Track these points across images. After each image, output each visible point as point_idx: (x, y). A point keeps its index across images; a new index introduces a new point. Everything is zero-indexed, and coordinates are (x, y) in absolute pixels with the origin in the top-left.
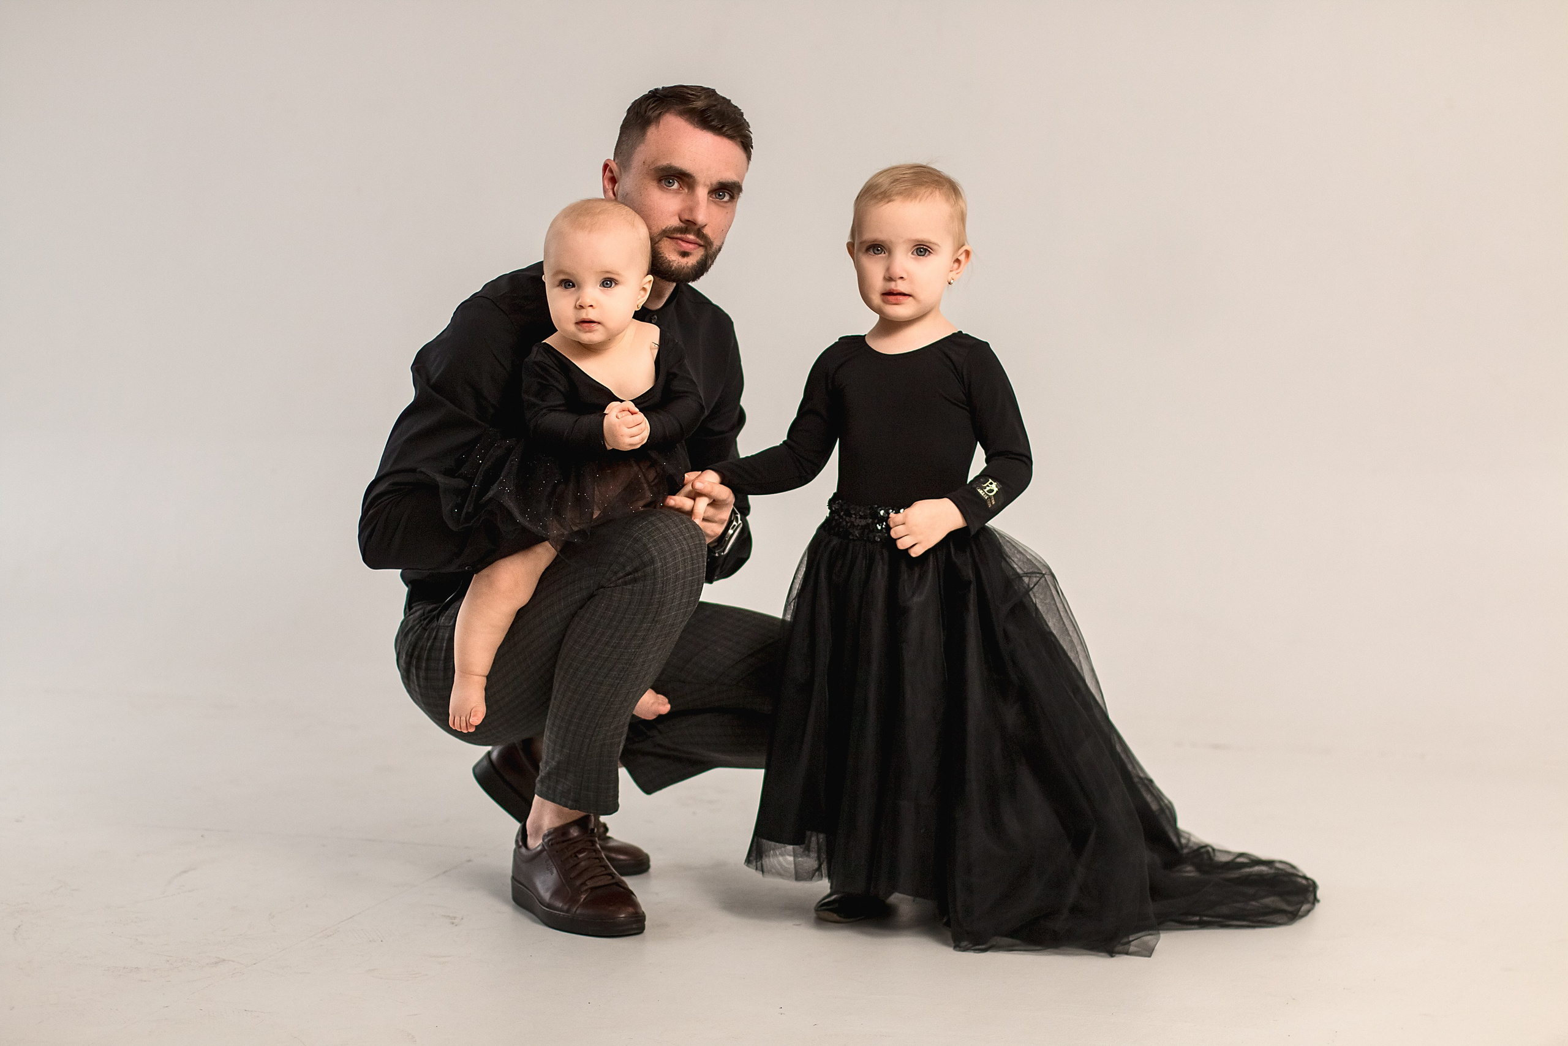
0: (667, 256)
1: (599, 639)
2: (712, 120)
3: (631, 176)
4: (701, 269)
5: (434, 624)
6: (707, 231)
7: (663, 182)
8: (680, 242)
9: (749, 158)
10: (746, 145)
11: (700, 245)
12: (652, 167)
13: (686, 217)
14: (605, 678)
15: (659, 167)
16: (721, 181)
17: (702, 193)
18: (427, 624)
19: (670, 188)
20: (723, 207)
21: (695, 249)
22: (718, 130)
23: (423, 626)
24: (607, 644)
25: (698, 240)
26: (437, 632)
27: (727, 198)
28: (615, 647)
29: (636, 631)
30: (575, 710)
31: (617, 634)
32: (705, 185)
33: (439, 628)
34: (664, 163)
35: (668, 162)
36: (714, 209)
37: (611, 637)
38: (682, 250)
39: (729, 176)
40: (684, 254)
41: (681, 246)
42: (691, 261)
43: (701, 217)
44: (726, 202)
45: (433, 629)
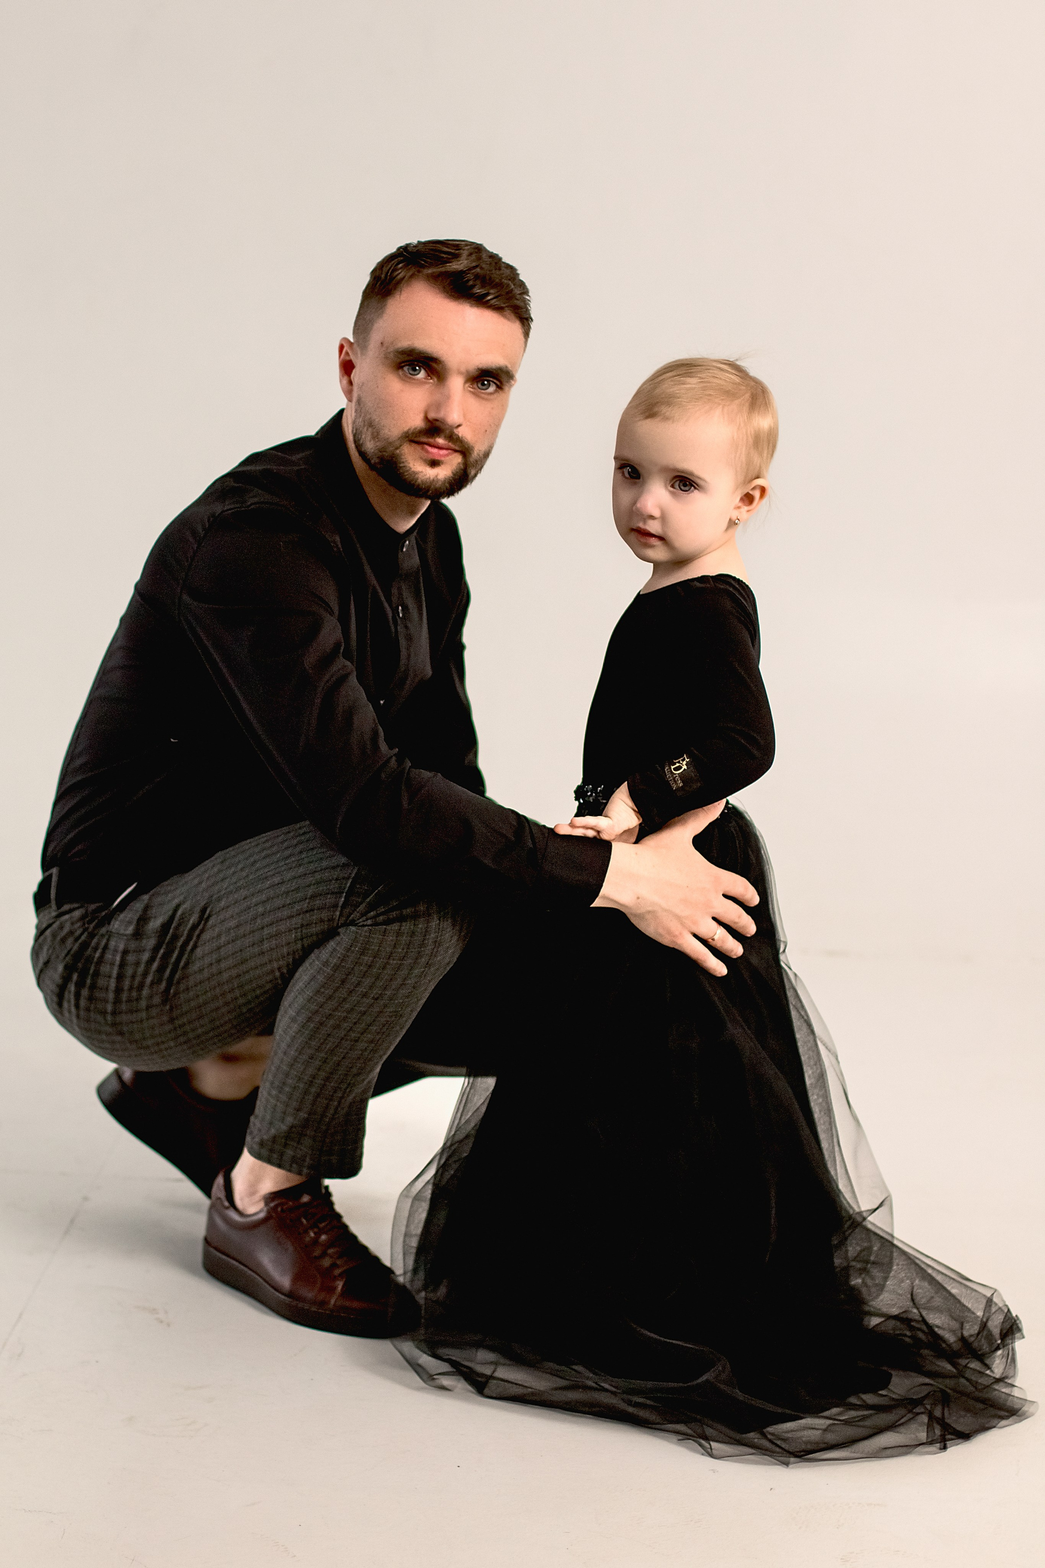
0: (411, 465)
1: (353, 990)
2: (473, 286)
3: (368, 360)
4: (460, 481)
5: (103, 930)
6: (463, 432)
7: (406, 368)
8: (427, 447)
9: (526, 334)
10: (524, 319)
11: (456, 451)
12: (391, 349)
13: (432, 415)
14: (362, 1034)
15: (398, 348)
16: (480, 366)
17: (456, 384)
18: (95, 928)
19: (414, 377)
20: (486, 400)
21: (447, 455)
22: (480, 301)
23: (90, 930)
24: (365, 995)
25: (450, 444)
26: (108, 940)
27: (492, 388)
28: (377, 999)
29: (405, 979)
30: (319, 1070)
31: (380, 983)
32: (460, 373)
33: (110, 934)
34: (404, 344)
35: (410, 343)
36: (473, 403)
37: (371, 987)
38: (430, 457)
39: (492, 359)
40: (434, 463)
41: (427, 452)
42: (443, 473)
43: (453, 415)
44: (491, 394)
45: (103, 936)
